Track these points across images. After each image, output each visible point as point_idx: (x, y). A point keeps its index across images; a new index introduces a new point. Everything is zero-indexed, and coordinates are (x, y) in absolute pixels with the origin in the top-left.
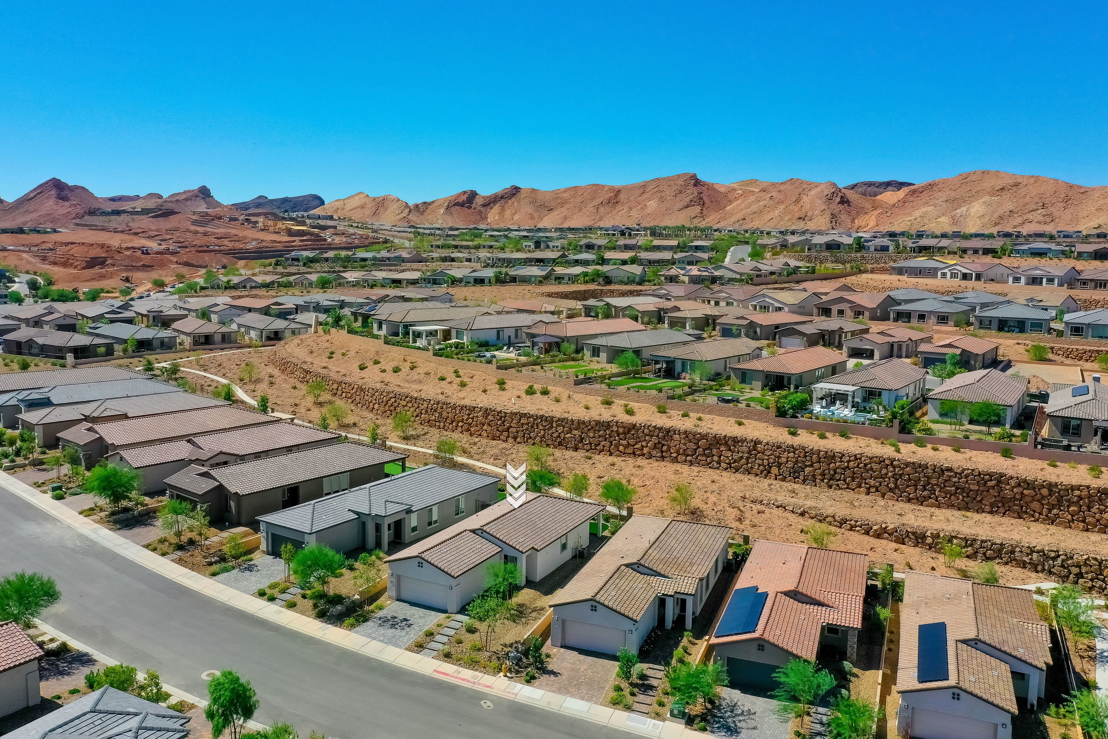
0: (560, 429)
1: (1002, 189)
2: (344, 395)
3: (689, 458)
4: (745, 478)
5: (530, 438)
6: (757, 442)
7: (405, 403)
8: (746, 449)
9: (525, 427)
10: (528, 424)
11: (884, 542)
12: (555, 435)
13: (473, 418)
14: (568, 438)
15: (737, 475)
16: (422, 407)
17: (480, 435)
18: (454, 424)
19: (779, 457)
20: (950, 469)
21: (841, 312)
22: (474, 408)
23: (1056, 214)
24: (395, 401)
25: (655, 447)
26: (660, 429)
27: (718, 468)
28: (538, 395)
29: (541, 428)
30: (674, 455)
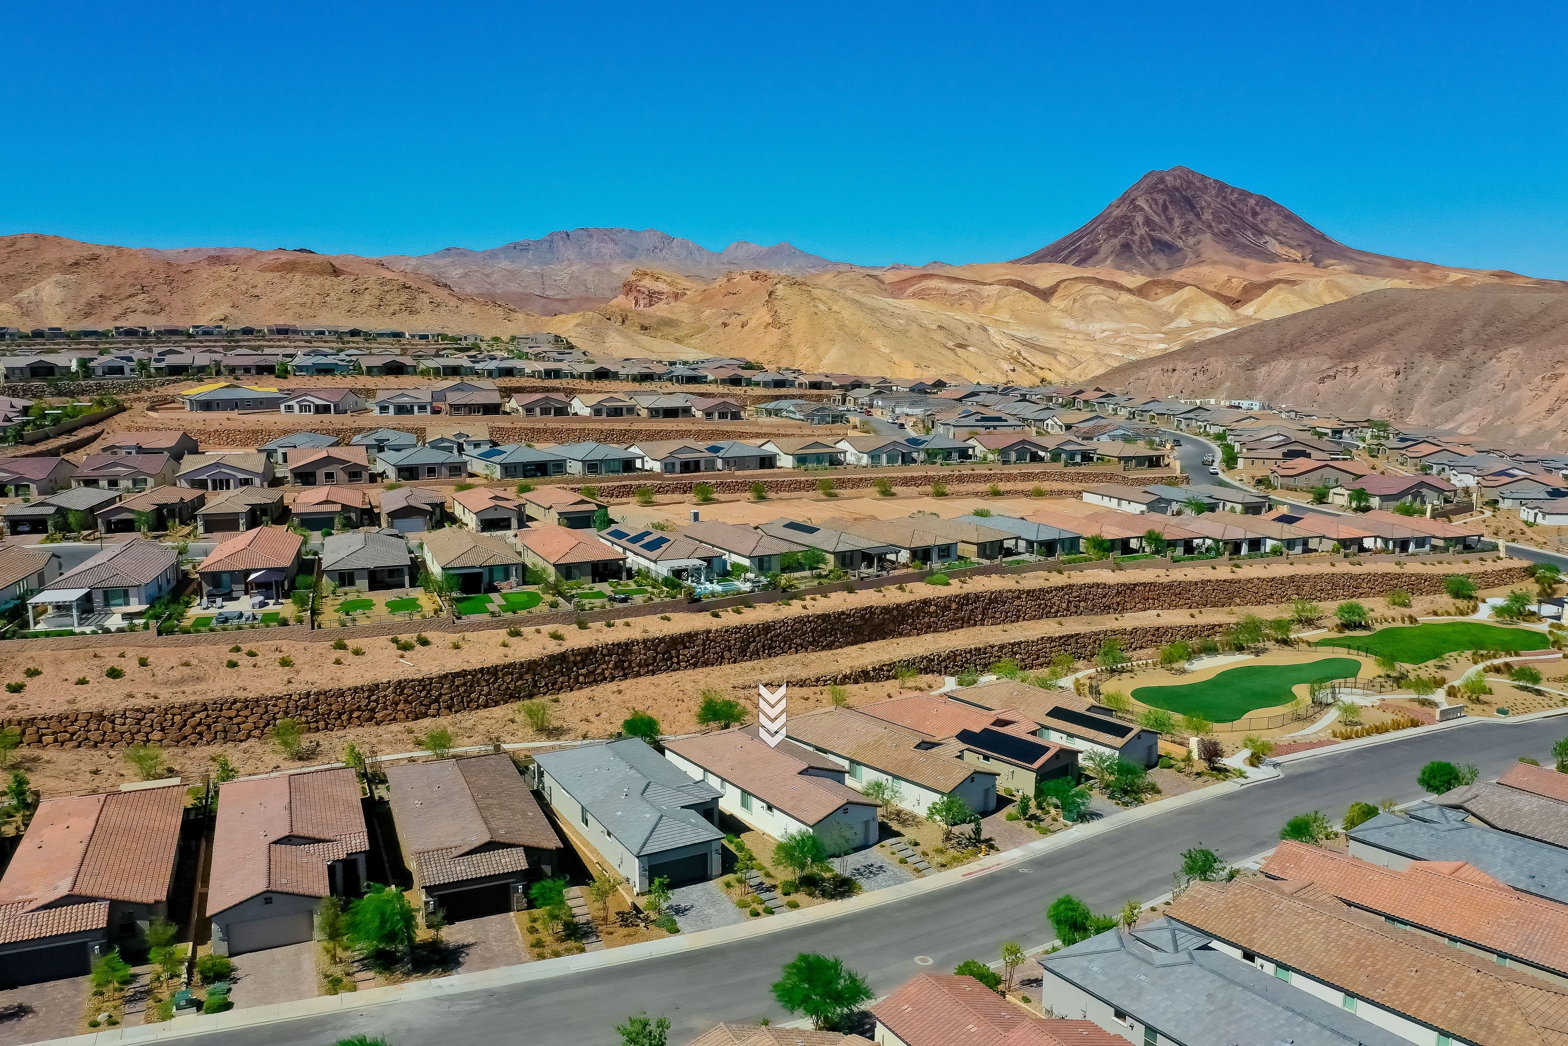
0: (508, 679)
1: (76, 264)
2: (48, 739)
3: (651, 668)
4: (709, 669)
5: (471, 701)
6: (709, 632)
7: (233, 713)
8: (699, 642)
9: (462, 690)
10: (465, 684)
11: (848, 686)
12: (504, 687)
13: (376, 701)
14: (520, 687)
15: (697, 670)
16: (276, 709)
17: (394, 719)
18: (344, 717)
19: (729, 641)
20: (843, 613)
21: (329, 476)
22: (377, 685)
23: (163, 300)
24: (207, 716)
25: (616, 667)
26: (619, 645)
27: (679, 669)
28: (418, 647)
29: (484, 683)
30: (636, 669)
